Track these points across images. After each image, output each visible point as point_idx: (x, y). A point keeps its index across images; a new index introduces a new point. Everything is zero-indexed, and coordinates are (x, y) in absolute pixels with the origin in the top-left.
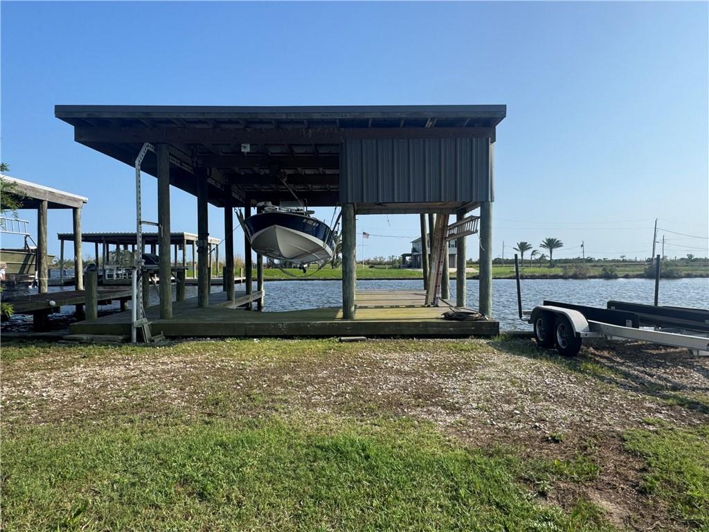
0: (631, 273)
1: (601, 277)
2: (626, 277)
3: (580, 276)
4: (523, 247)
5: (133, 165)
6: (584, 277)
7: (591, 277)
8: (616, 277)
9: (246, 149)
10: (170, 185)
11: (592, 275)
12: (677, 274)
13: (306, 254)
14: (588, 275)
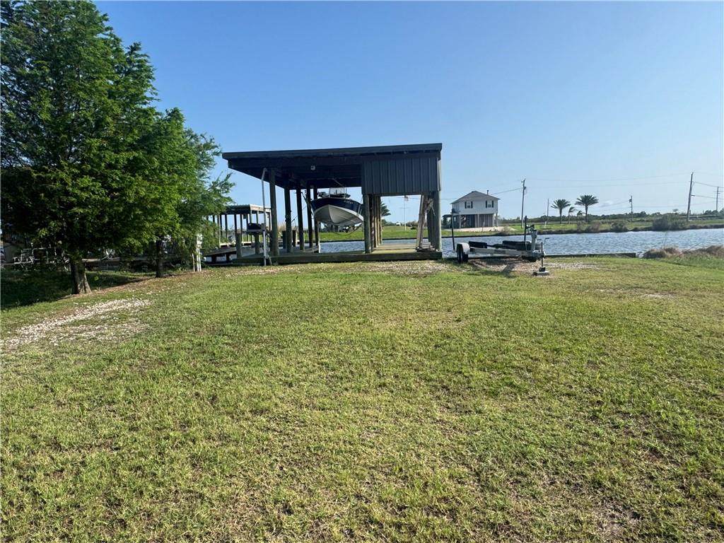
0: (639, 227)
1: (611, 231)
2: (635, 230)
3: (592, 231)
4: (561, 204)
5: (261, 179)
6: (596, 231)
7: (602, 231)
8: (626, 230)
9: (313, 168)
10: (276, 186)
11: (603, 229)
12: (682, 226)
13: (346, 220)
14: (600, 229)
